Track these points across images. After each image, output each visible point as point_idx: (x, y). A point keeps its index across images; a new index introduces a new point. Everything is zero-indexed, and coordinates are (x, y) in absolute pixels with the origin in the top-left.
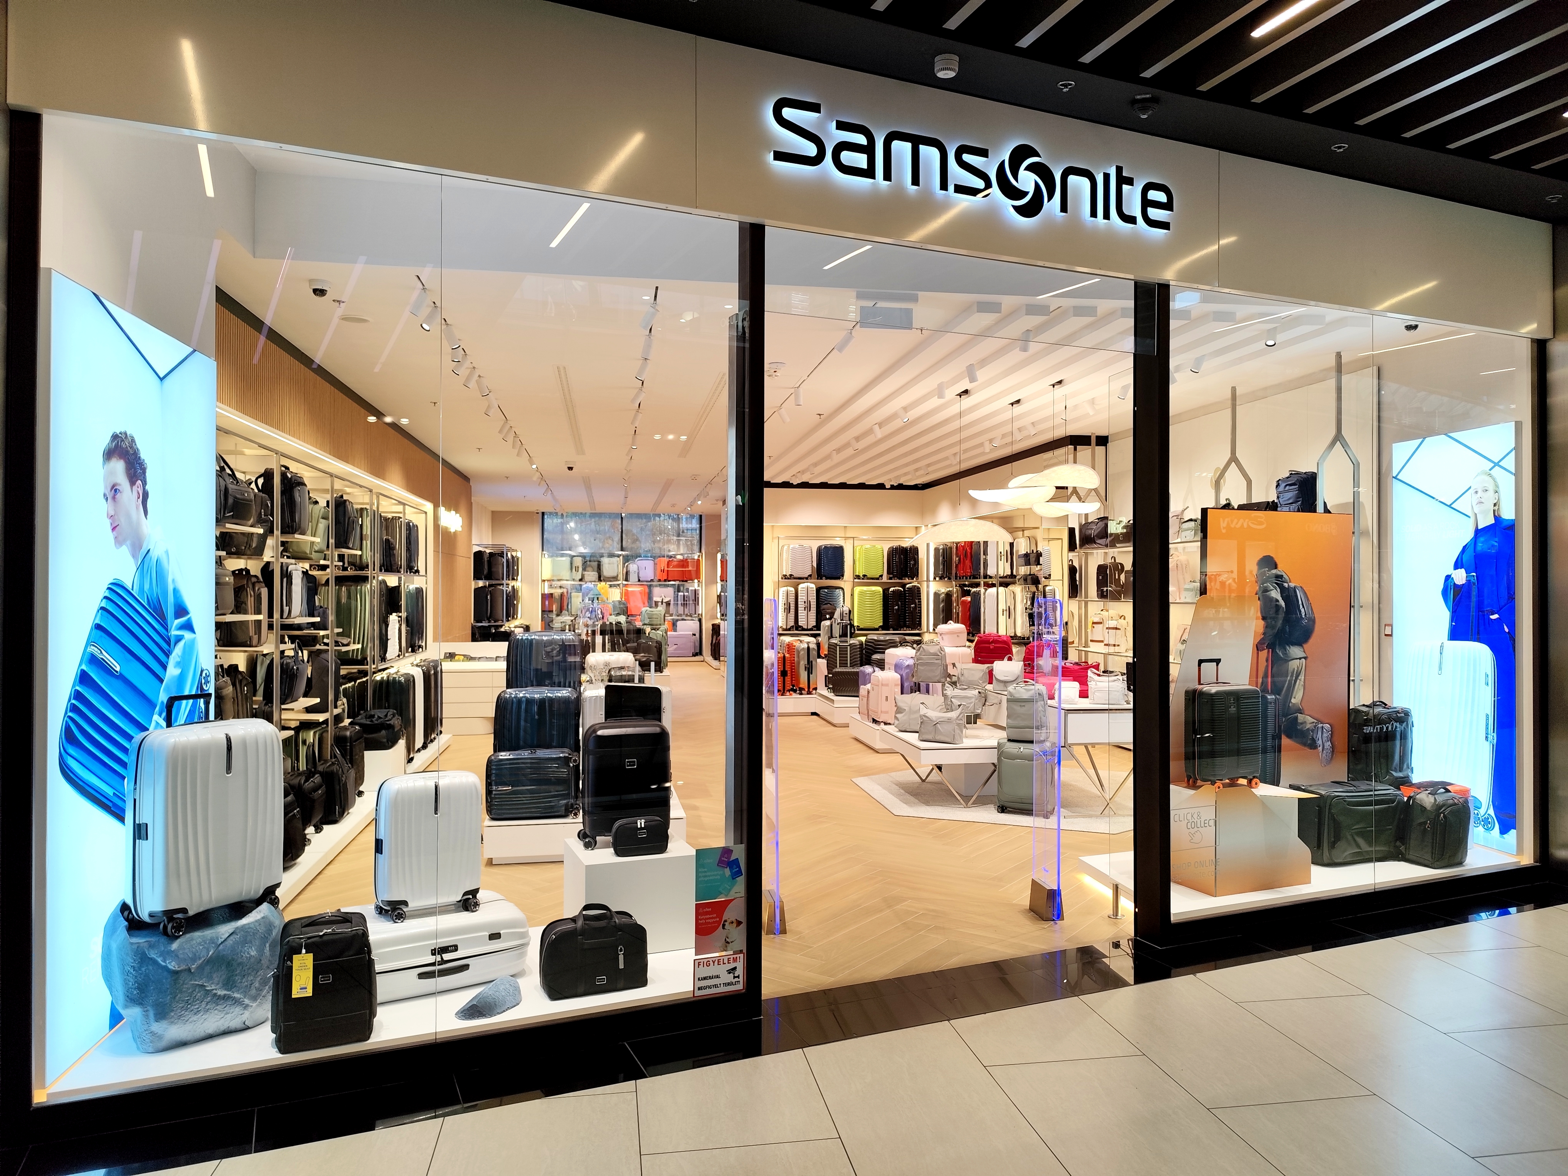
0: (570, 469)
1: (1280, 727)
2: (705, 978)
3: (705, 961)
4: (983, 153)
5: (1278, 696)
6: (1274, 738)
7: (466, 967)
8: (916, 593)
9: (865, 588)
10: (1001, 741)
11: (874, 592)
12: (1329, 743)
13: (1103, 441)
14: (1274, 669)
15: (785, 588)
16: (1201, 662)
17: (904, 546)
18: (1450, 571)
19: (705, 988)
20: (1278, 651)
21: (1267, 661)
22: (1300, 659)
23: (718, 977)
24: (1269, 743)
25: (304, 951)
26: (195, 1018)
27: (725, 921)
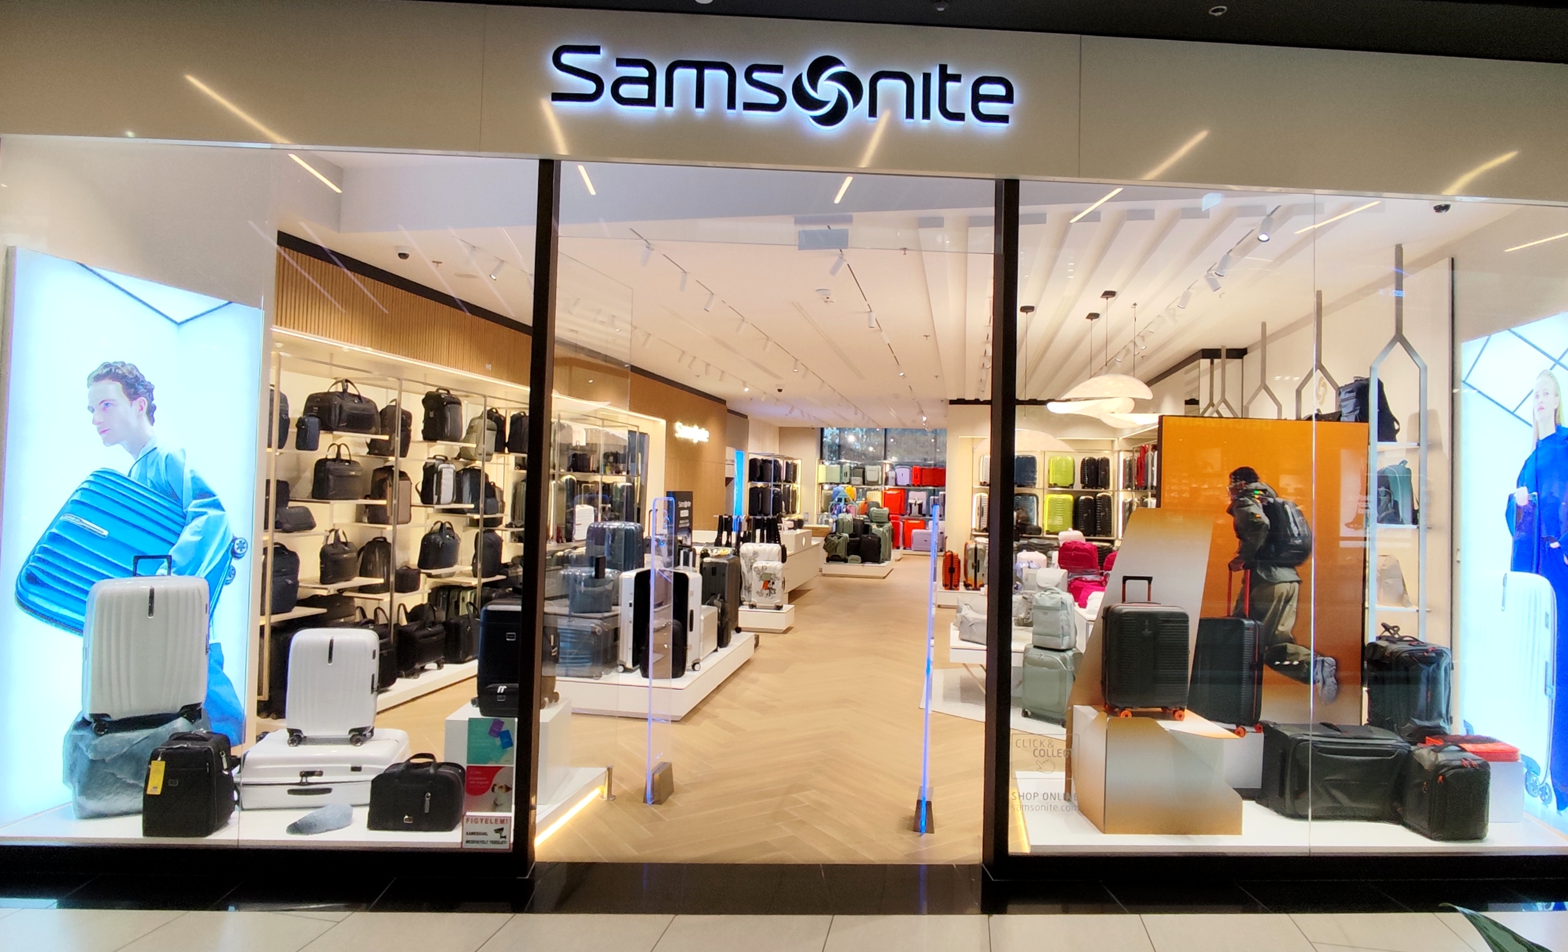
0: (780, 390)
1: (1260, 656)
2: (473, 834)
3: (474, 818)
4: (778, 69)
5: (1259, 623)
6: (1252, 668)
7: (328, 791)
8: (1107, 501)
9: (1055, 496)
10: (1028, 647)
11: (1064, 500)
12: (1333, 679)
13: (1239, 353)
14: (1254, 591)
15: (979, 494)
16: (1125, 579)
17: (1096, 458)
18: (1512, 488)
19: (473, 842)
20: (1259, 572)
21: (1244, 581)
22: (1291, 582)
23: (485, 834)
24: (1245, 673)
25: (160, 758)
26: (108, 797)
27: (495, 785)
